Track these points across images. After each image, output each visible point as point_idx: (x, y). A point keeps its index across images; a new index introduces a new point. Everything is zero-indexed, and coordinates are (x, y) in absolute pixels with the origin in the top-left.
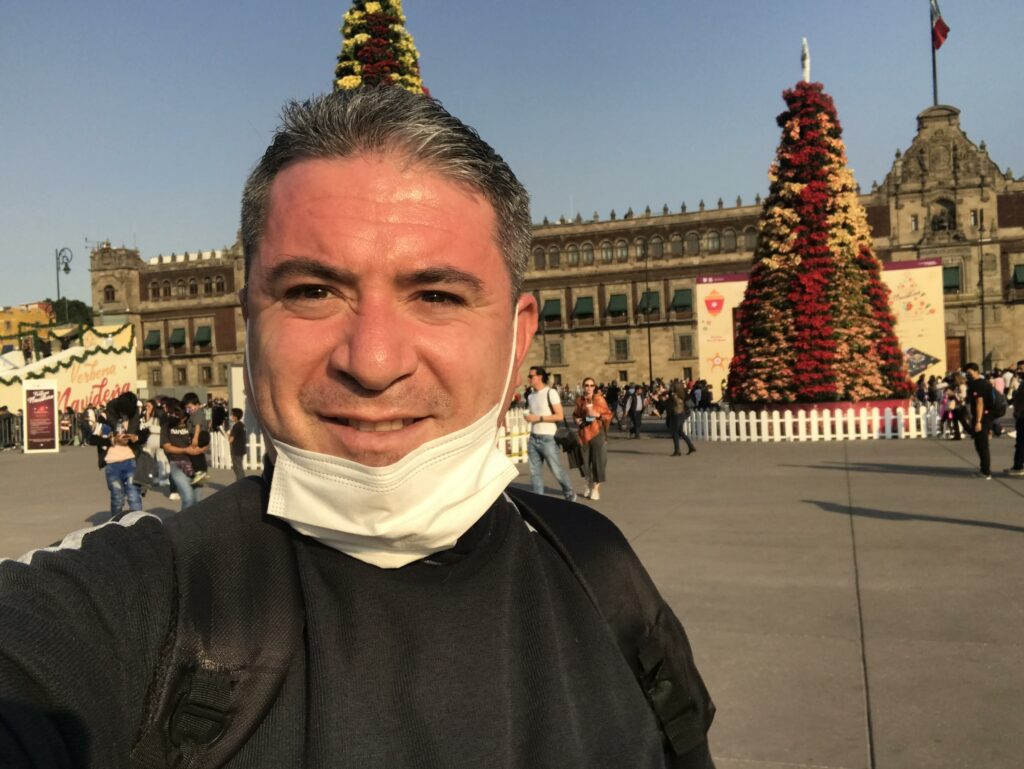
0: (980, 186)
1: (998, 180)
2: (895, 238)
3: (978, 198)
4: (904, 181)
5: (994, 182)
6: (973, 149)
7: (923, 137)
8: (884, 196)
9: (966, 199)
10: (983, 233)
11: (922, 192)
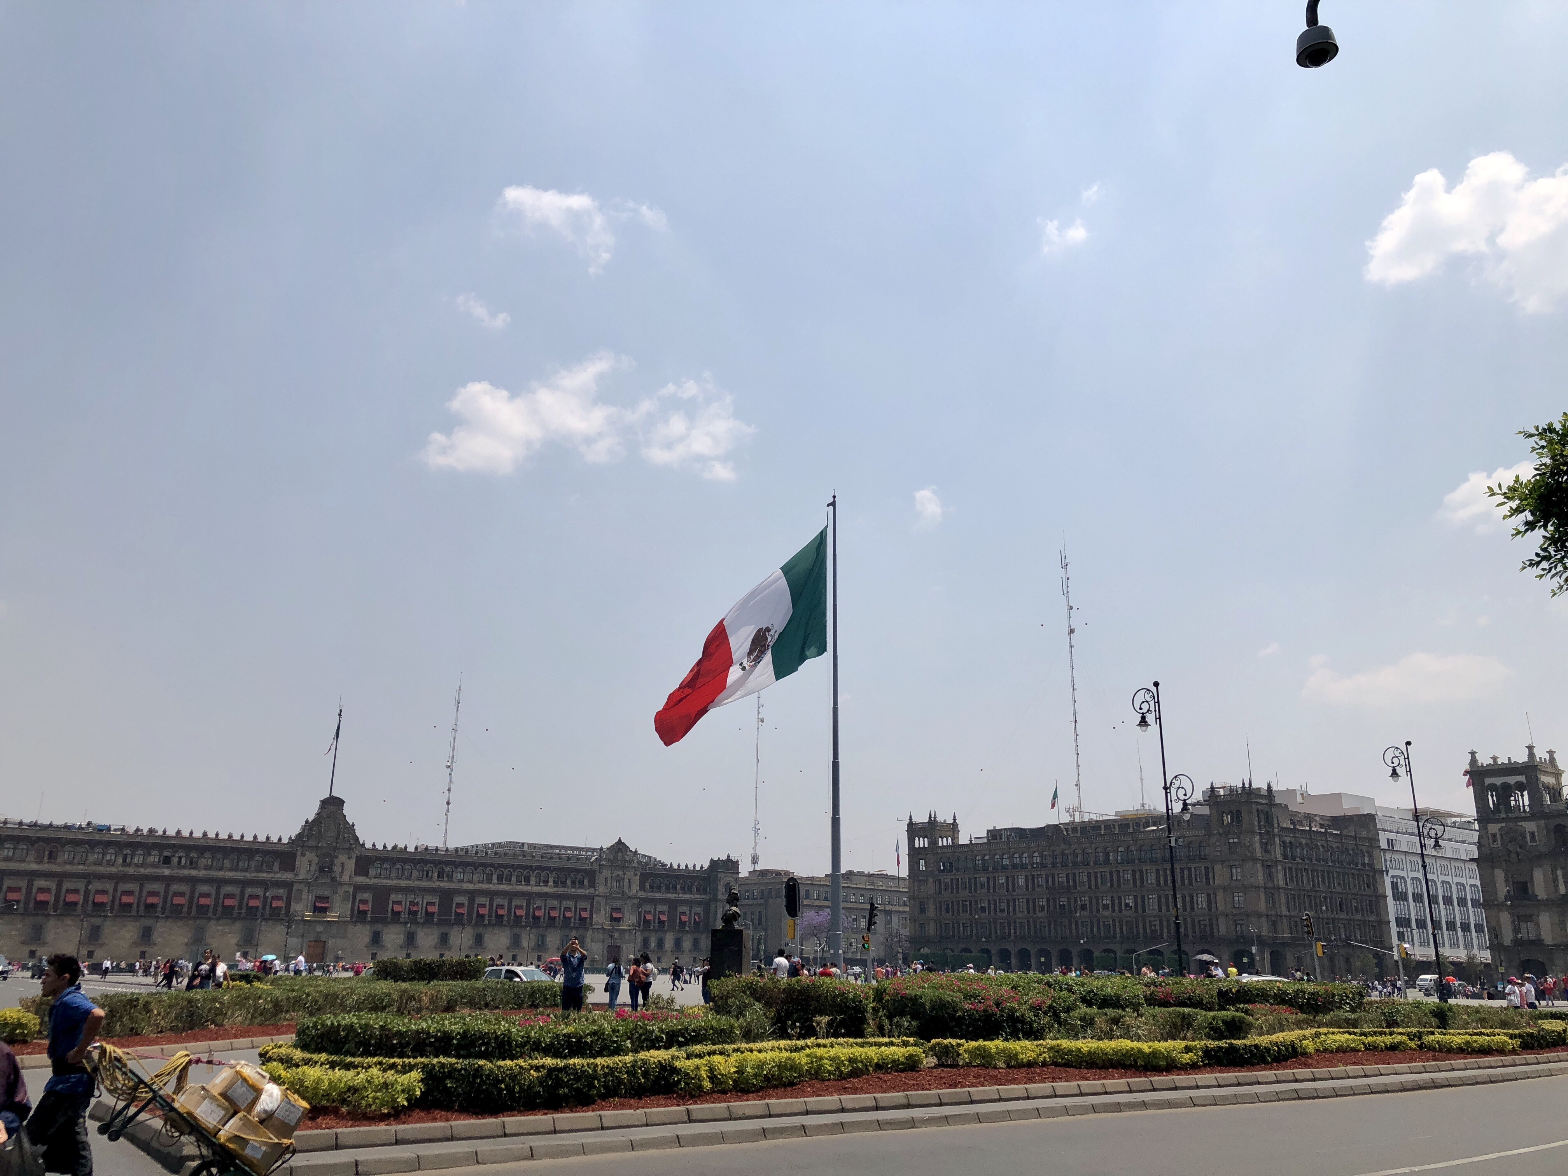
0: (350, 849)
2: (297, 875)
3: (346, 856)
4: (308, 839)
5: (355, 848)
6: (347, 826)
7: (322, 814)
9: (340, 857)
10: (346, 878)
11: (317, 848)
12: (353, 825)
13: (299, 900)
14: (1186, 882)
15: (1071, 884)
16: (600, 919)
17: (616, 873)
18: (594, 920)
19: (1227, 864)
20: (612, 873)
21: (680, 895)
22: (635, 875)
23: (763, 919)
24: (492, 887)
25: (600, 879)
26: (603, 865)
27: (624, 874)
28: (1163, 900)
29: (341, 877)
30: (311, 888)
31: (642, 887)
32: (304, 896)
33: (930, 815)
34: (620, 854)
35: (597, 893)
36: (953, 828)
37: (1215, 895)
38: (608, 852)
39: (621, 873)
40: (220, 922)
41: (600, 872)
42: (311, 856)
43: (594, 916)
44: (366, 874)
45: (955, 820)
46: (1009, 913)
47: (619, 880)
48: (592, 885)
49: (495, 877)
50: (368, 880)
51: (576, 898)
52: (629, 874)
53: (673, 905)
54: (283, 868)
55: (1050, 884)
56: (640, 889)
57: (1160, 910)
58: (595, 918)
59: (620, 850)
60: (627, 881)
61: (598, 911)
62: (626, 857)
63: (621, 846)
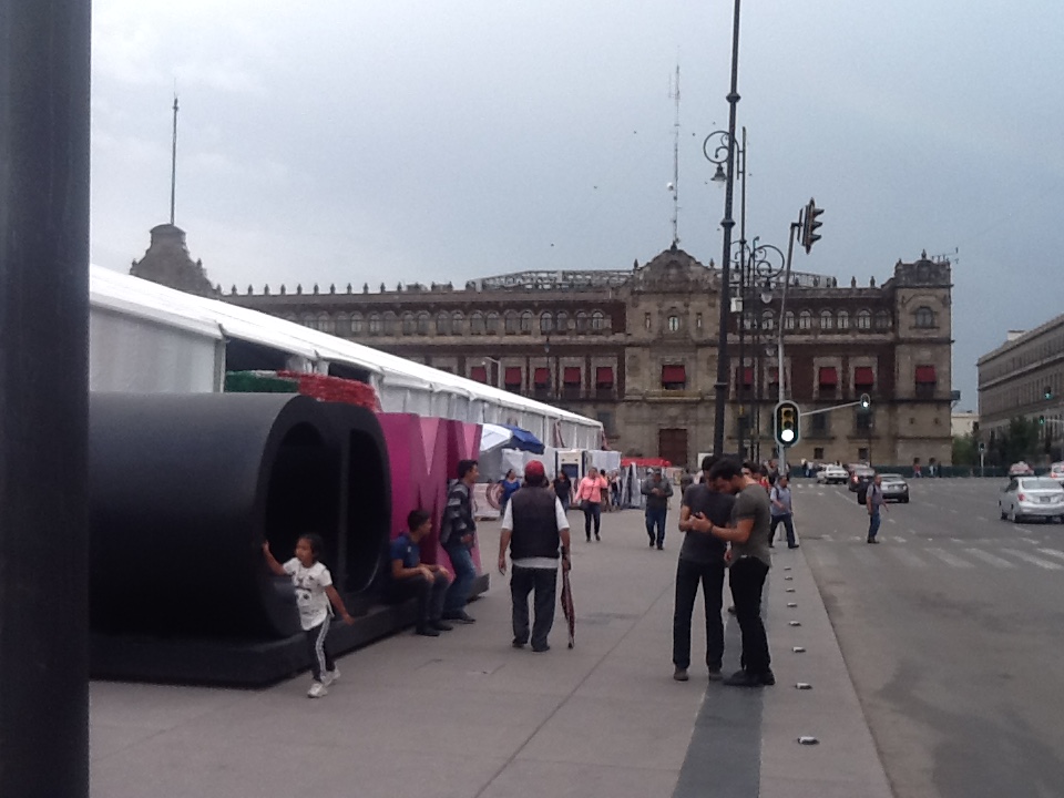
6: (191, 263)
7: (155, 250)
12: (199, 263)
16: (642, 382)
17: (669, 304)
18: (627, 388)
20: (660, 306)
25: (633, 318)
26: (640, 293)
27: (687, 305)
34: (673, 271)
35: (630, 340)
38: (648, 269)
39: (678, 304)
41: (635, 305)
43: (628, 379)
47: (676, 318)
48: (619, 325)
51: (588, 351)
52: (698, 304)
58: (630, 383)
59: (673, 263)
60: (693, 317)
61: (636, 370)
62: (689, 275)
63: (675, 258)
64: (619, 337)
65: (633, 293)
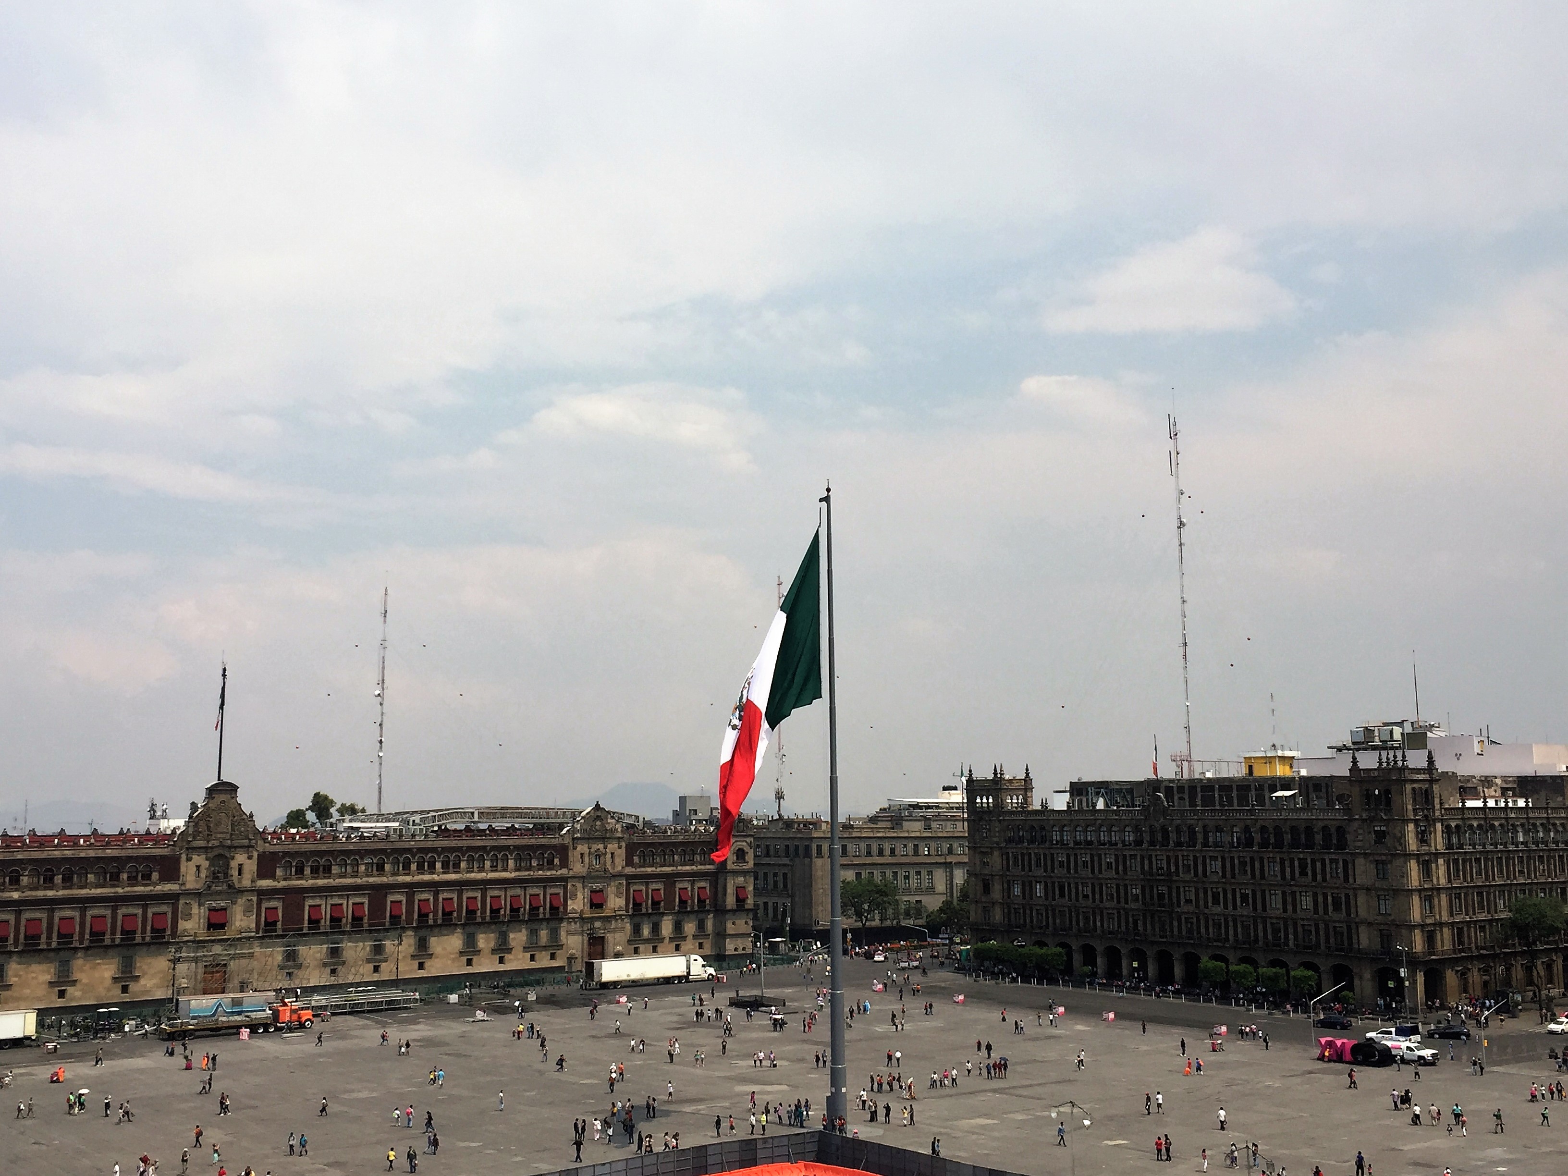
0: (248, 847)
1: (259, 842)
2: (183, 884)
3: (245, 854)
4: (194, 839)
5: (256, 843)
6: (244, 817)
7: (210, 805)
8: (177, 849)
9: (237, 856)
10: (246, 883)
11: (206, 849)
12: (251, 816)
13: (188, 916)
14: (1319, 877)
15: (1173, 869)
16: (578, 904)
17: (595, 847)
18: (570, 908)
19: (1371, 858)
20: (590, 848)
21: (679, 868)
22: (620, 847)
23: (789, 886)
24: (435, 877)
25: (574, 856)
26: (578, 839)
27: (605, 848)
28: (1289, 899)
29: (240, 881)
30: (202, 901)
31: (629, 862)
32: (195, 910)
33: (995, 770)
34: (598, 823)
35: (571, 873)
36: (1026, 785)
37: (1356, 896)
38: (583, 820)
39: (601, 846)
40: (89, 952)
41: (575, 848)
42: (199, 859)
43: (570, 902)
44: (273, 876)
45: (1027, 774)
46: (1094, 900)
47: (598, 856)
48: (564, 864)
49: (438, 865)
50: (276, 883)
51: (545, 882)
52: (612, 847)
53: (670, 879)
54: (164, 879)
55: (1146, 867)
56: (627, 865)
57: (1285, 910)
58: (571, 905)
59: (598, 818)
60: (609, 856)
61: (574, 896)
62: (607, 826)
63: (599, 813)
64: (564, 871)
65: (574, 839)
